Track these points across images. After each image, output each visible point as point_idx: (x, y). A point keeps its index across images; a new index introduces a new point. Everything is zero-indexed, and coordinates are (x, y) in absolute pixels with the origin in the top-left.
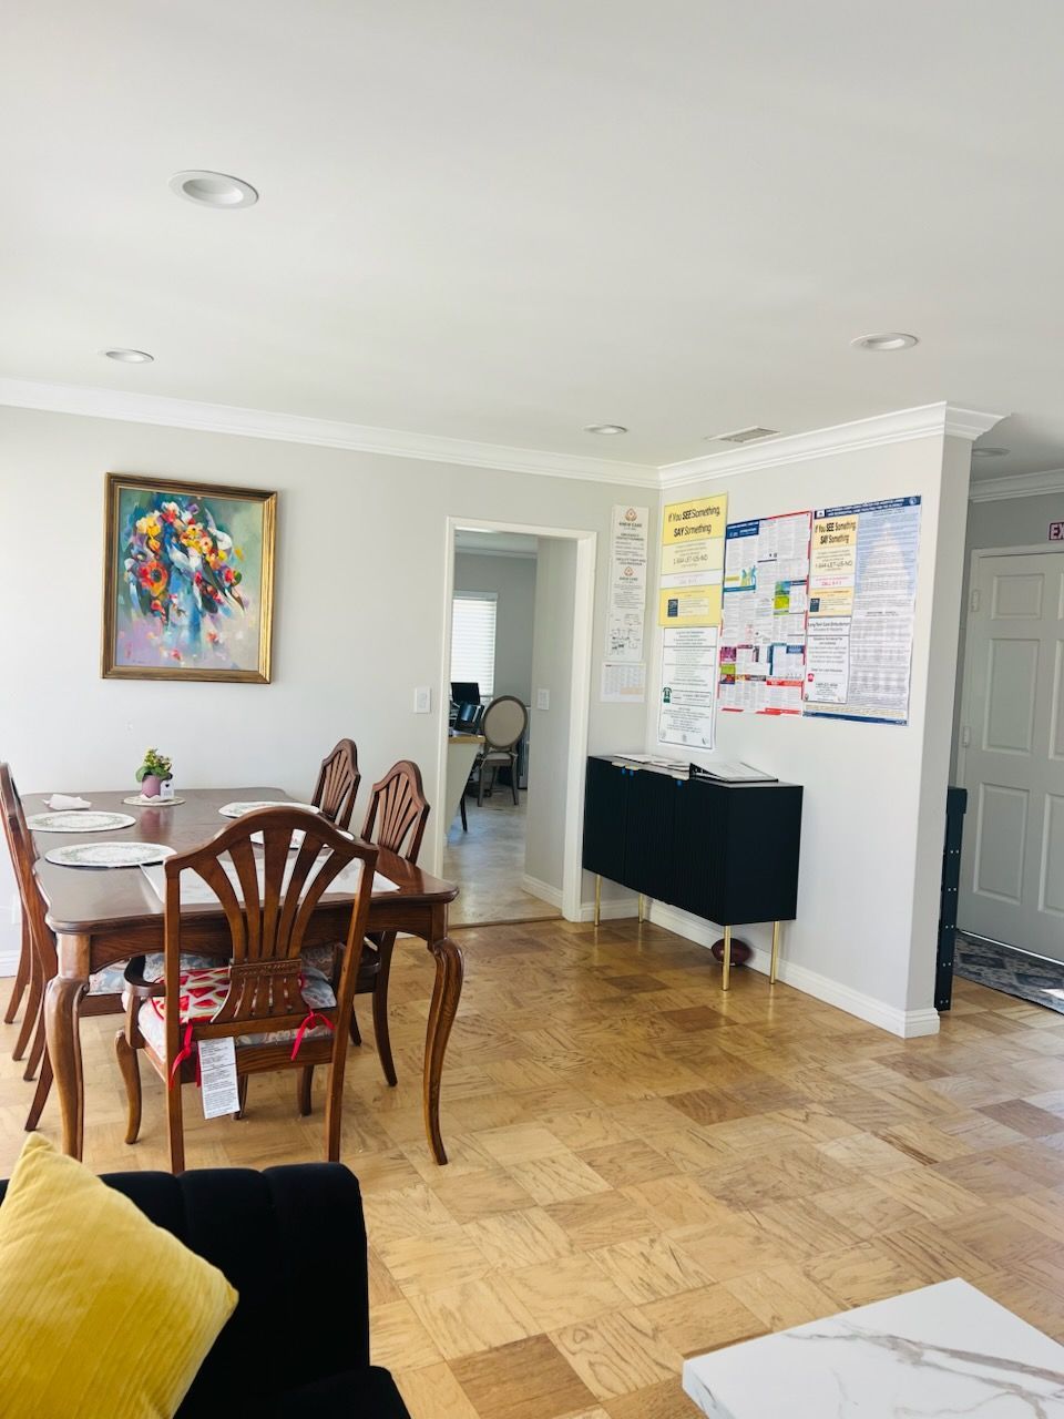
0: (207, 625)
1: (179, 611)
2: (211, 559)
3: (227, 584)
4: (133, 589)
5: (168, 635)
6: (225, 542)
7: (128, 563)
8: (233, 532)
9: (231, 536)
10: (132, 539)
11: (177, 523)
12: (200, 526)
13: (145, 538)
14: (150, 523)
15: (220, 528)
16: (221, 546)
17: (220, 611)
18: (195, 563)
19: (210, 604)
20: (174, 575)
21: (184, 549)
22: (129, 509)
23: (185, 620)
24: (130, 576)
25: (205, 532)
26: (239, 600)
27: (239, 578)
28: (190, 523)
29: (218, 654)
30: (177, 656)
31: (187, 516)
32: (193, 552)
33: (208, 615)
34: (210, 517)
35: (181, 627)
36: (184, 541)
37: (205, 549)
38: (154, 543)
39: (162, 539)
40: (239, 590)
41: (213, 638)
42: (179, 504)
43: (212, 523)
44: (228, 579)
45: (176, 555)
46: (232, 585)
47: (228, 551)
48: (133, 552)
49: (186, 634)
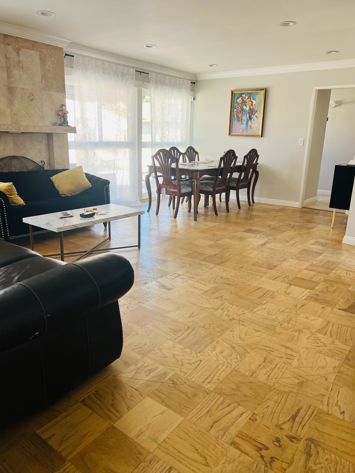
0: (249, 123)
1: (244, 120)
2: (251, 107)
3: (254, 113)
4: (236, 116)
5: (242, 126)
6: (254, 103)
7: (235, 110)
8: (256, 100)
9: (256, 101)
10: (236, 104)
11: (245, 99)
12: (249, 99)
13: (238, 104)
14: (240, 100)
15: (253, 99)
16: (253, 104)
17: (252, 120)
18: (248, 108)
19: (250, 118)
20: (244, 112)
21: (246, 106)
22: (236, 97)
23: (245, 122)
24: (235, 113)
25: (250, 101)
26: (256, 117)
27: (257, 111)
28: (247, 99)
29: (251, 130)
30: (243, 131)
31: (247, 97)
32: (248, 106)
33: (250, 121)
34: (251, 97)
35: (244, 124)
36: (246, 104)
37: (250, 105)
38: (240, 105)
39: (242, 104)
40: (256, 114)
41: (250, 126)
42: (245, 95)
43: (252, 98)
44: (254, 112)
45: (244, 107)
46: (255, 113)
47: (255, 105)
48: (236, 107)
49: (245, 125)
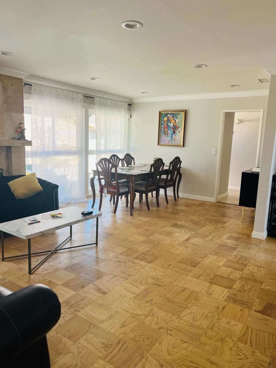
0: (174, 136)
1: (169, 134)
2: (175, 124)
3: (177, 129)
4: (163, 130)
5: (168, 138)
6: (177, 121)
7: (162, 126)
8: (178, 119)
10: (163, 122)
11: (170, 118)
12: (173, 118)
13: (165, 121)
14: (165, 119)
15: (176, 118)
16: (176, 121)
17: (176, 134)
18: (172, 125)
19: (174, 132)
20: (169, 127)
21: (170, 123)
22: (163, 116)
23: (170, 136)
24: (163, 128)
25: (174, 119)
26: (179, 131)
27: (179, 127)
28: (172, 118)
29: (175, 142)
30: (169, 142)
31: (171, 117)
32: (172, 123)
33: (174, 134)
34: (175, 116)
35: (170, 137)
36: (171, 121)
37: (174, 122)
38: (166, 122)
39: (167, 121)
40: (179, 130)
41: (174, 138)
42: (170, 115)
43: (175, 117)
44: (177, 128)
45: (169, 124)
46: (178, 129)
47: (177, 122)
48: (163, 124)
49: (170, 138)
